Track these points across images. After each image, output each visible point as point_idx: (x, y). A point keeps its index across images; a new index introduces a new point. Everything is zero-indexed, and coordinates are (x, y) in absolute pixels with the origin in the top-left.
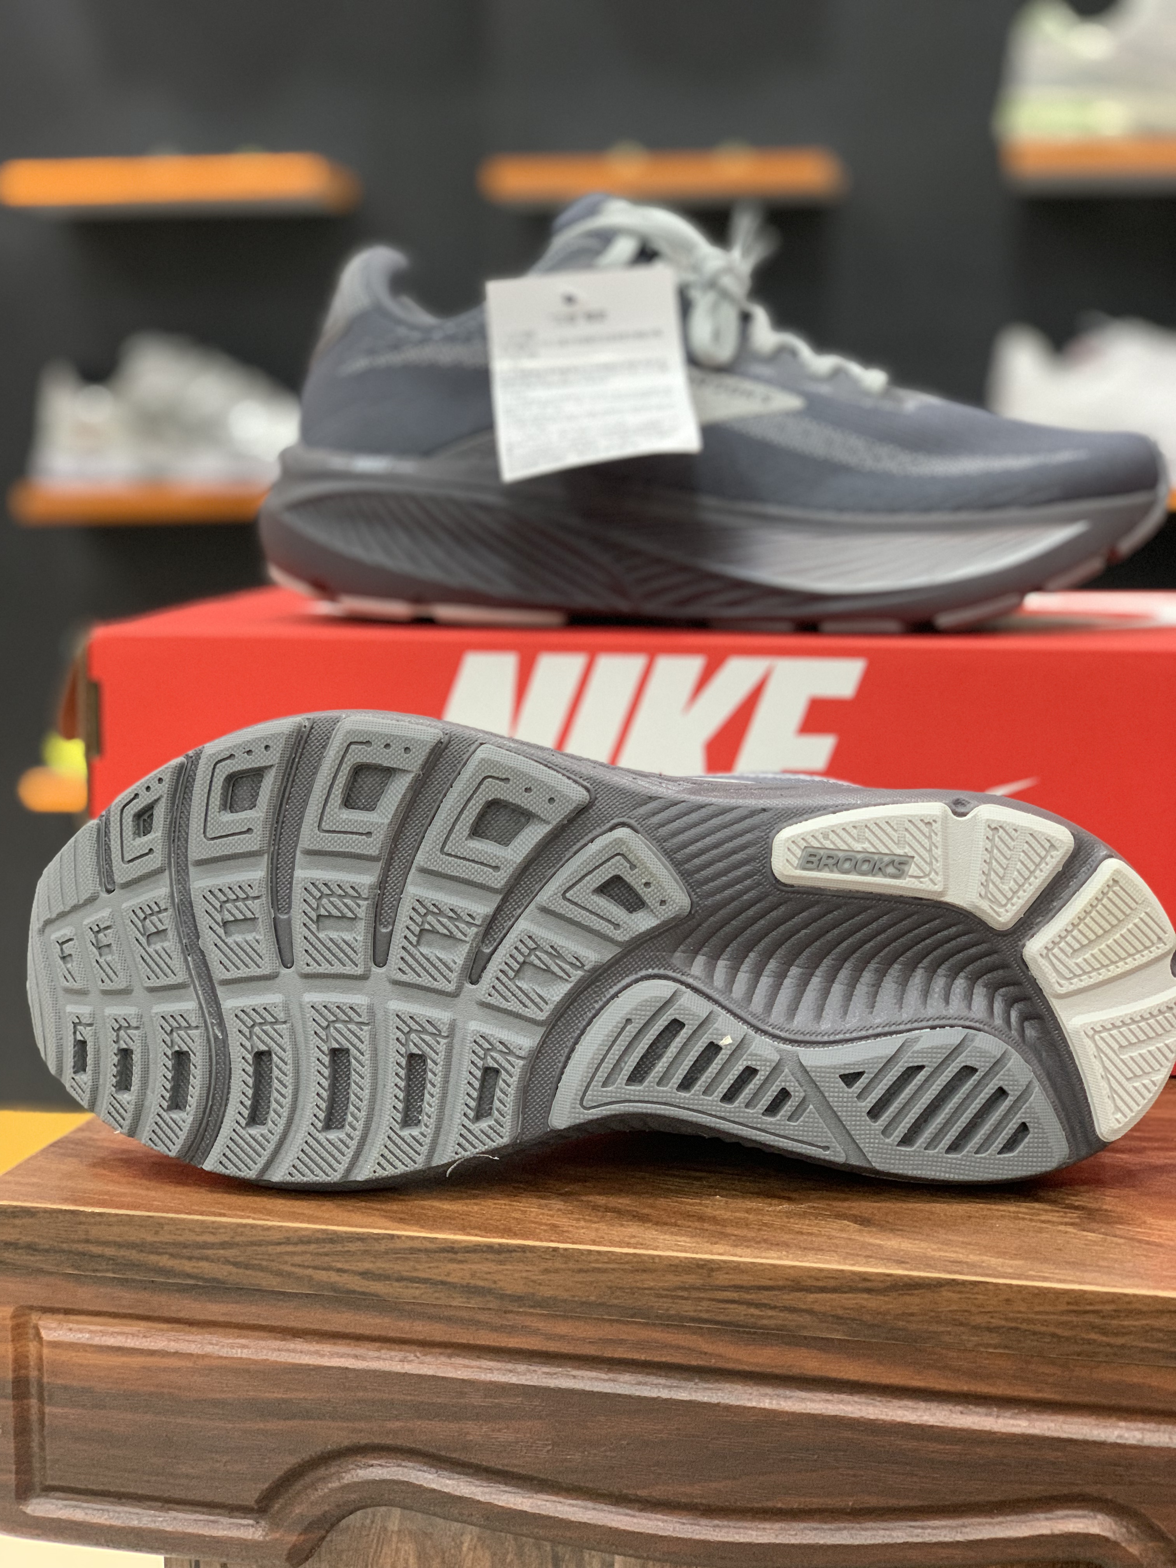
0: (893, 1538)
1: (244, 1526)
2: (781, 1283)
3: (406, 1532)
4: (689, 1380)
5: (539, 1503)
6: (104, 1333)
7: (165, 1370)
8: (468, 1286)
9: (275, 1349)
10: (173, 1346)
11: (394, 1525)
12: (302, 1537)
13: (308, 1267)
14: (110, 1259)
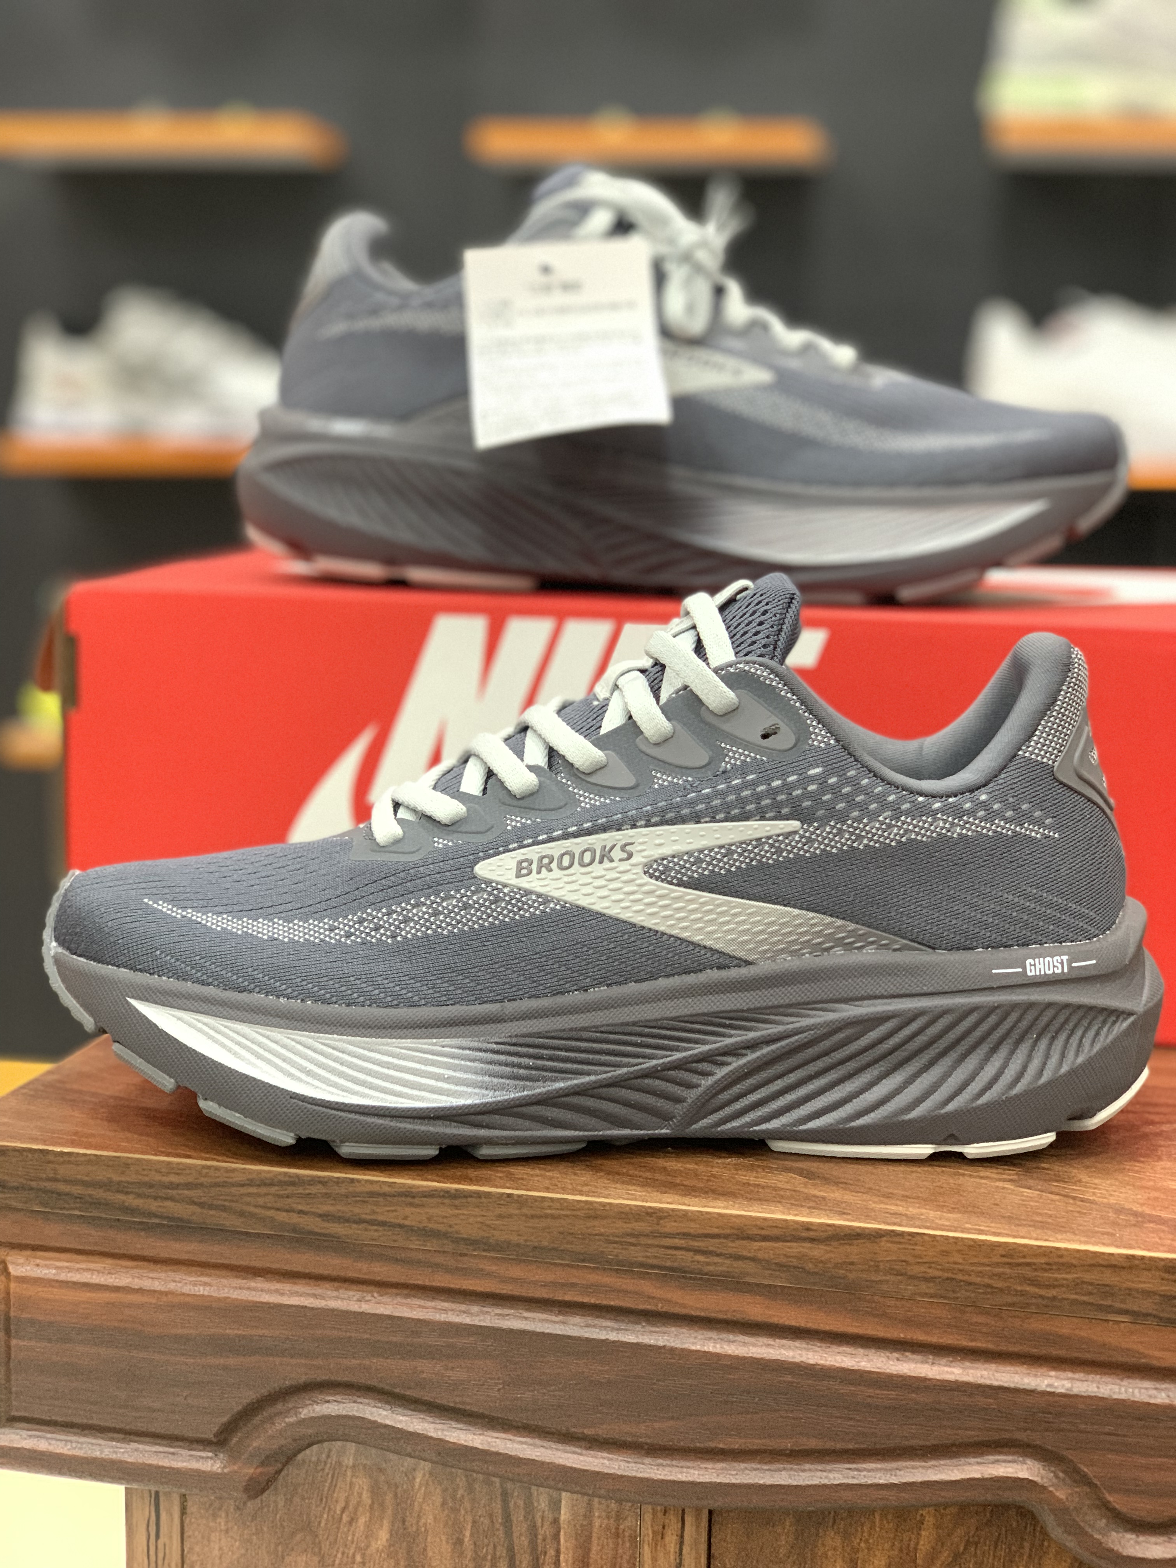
0: (830, 1479)
1: (202, 1458)
2: (728, 1231)
3: (361, 1467)
4: (637, 1323)
5: (490, 1440)
6: (70, 1270)
7: (130, 1306)
8: (424, 1229)
9: (236, 1288)
10: (137, 1283)
11: (348, 1460)
12: (259, 1470)
13: (270, 1208)
14: (76, 1198)
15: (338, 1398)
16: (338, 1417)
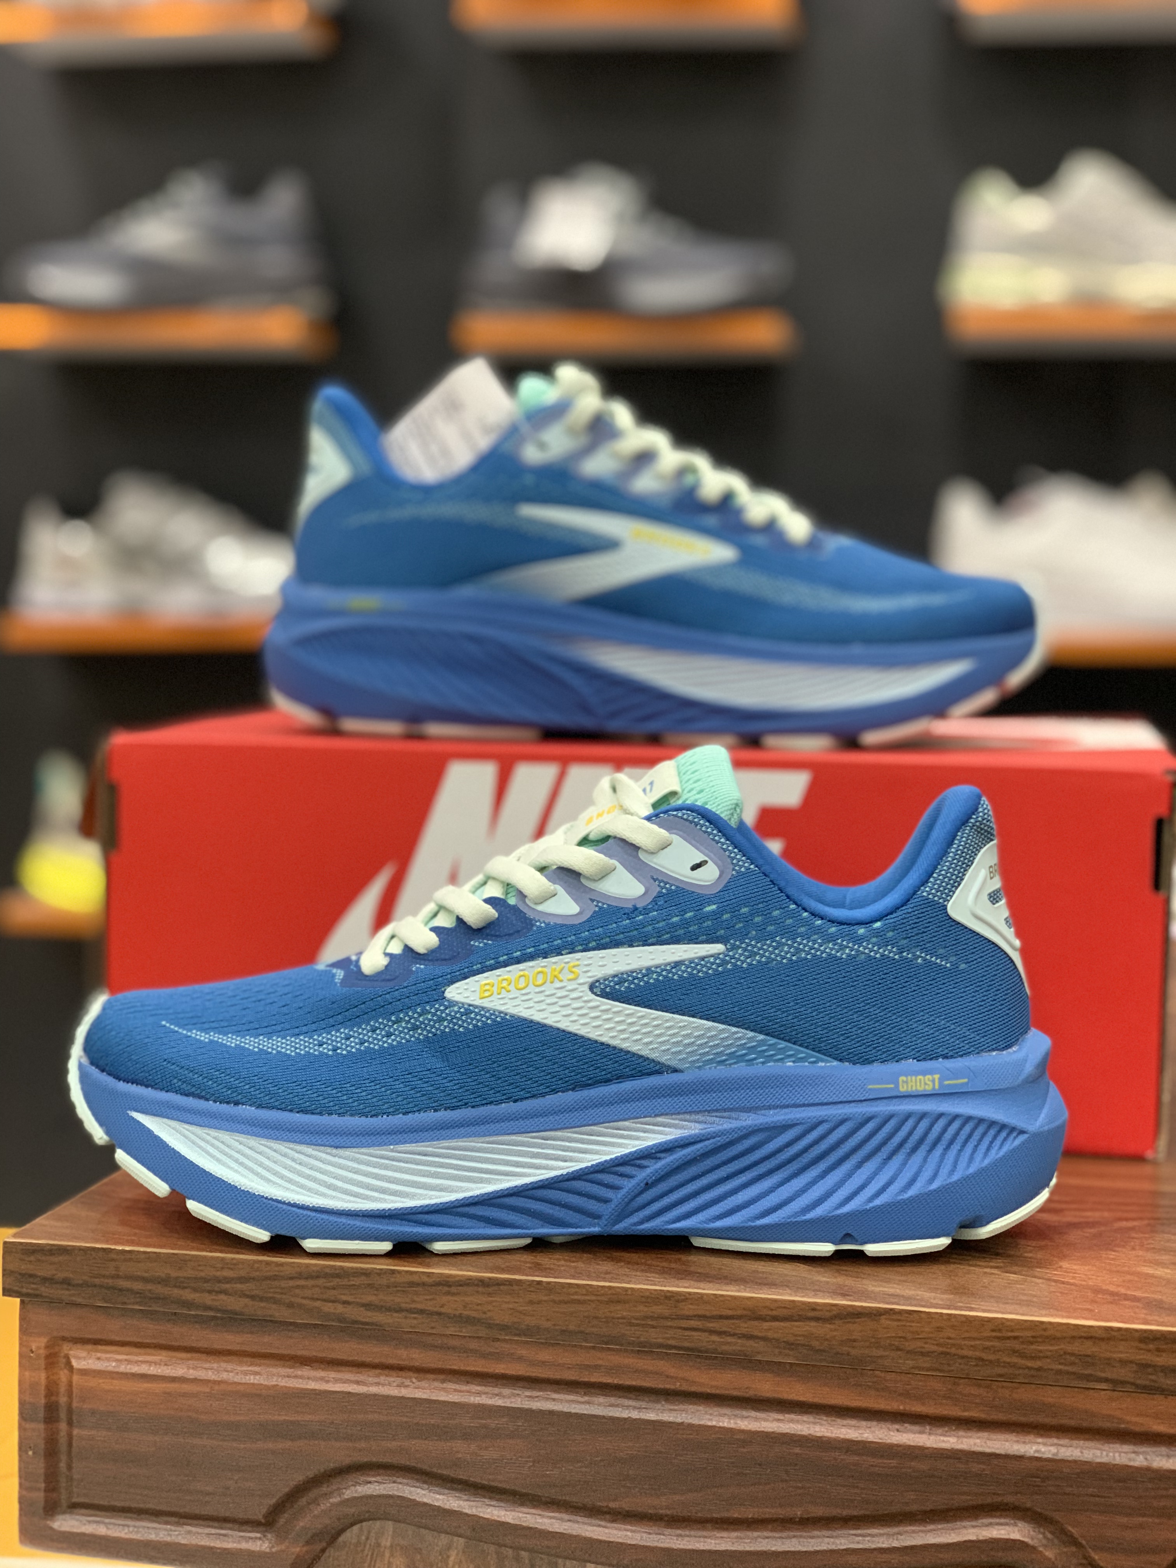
0: (837, 1545)
1: (252, 1538)
2: (739, 1313)
3: (398, 1548)
4: (658, 1402)
5: (521, 1515)
6: (129, 1362)
7: (185, 1395)
8: (460, 1316)
9: (284, 1376)
10: (192, 1374)
11: (386, 1542)
12: (305, 1549)
13: (317, 1300)
14: (138, 1293)
15: (379, 1479)
16: (380, 1496)
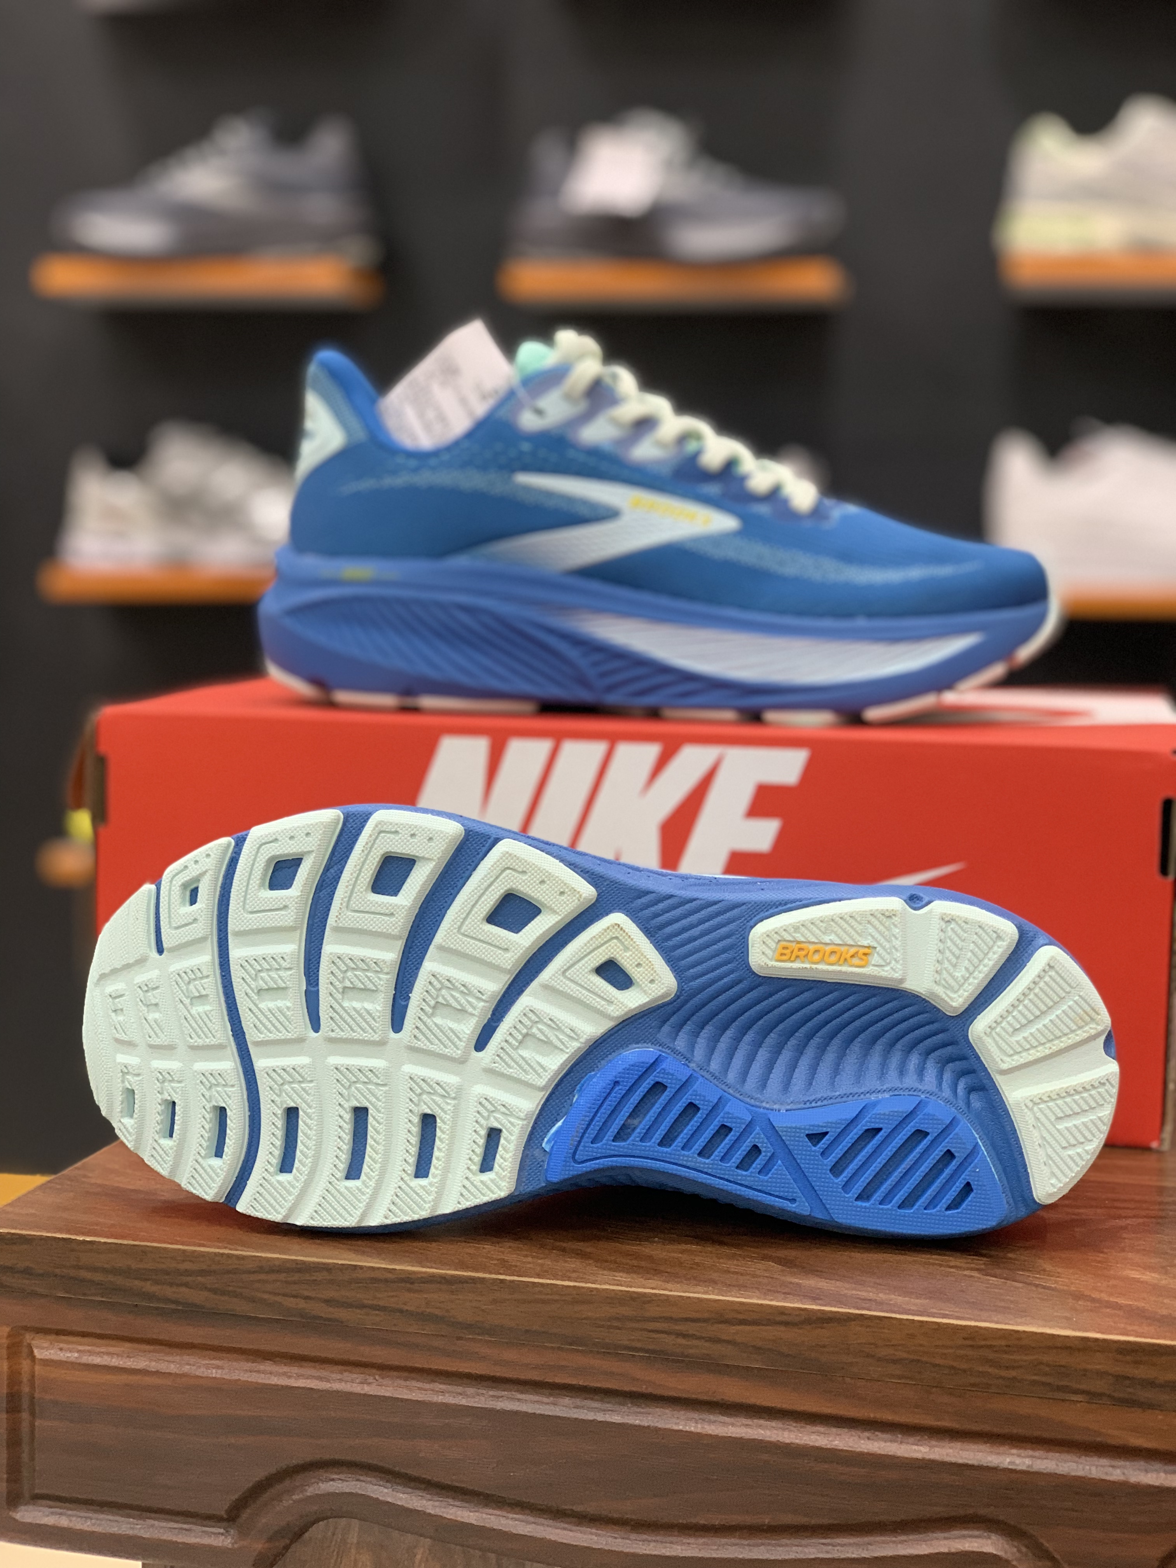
0: (805, 1554)
1: (214, 1534)
2: (706, 1315)
3: (364, 1545)
4: (623, 1405)
5: (484, 1516)
6: (91, 1353)
7: (147, 1387)
8: (423, 1313)
9: (246, 1370)
10: (153, 1366)
11: (353, 1538)
12: (267, 1545)
13: (279, 1294)
14: (98, 1284)
15: (342, 1476)
16: (343, 1494)
